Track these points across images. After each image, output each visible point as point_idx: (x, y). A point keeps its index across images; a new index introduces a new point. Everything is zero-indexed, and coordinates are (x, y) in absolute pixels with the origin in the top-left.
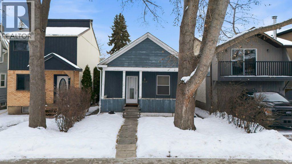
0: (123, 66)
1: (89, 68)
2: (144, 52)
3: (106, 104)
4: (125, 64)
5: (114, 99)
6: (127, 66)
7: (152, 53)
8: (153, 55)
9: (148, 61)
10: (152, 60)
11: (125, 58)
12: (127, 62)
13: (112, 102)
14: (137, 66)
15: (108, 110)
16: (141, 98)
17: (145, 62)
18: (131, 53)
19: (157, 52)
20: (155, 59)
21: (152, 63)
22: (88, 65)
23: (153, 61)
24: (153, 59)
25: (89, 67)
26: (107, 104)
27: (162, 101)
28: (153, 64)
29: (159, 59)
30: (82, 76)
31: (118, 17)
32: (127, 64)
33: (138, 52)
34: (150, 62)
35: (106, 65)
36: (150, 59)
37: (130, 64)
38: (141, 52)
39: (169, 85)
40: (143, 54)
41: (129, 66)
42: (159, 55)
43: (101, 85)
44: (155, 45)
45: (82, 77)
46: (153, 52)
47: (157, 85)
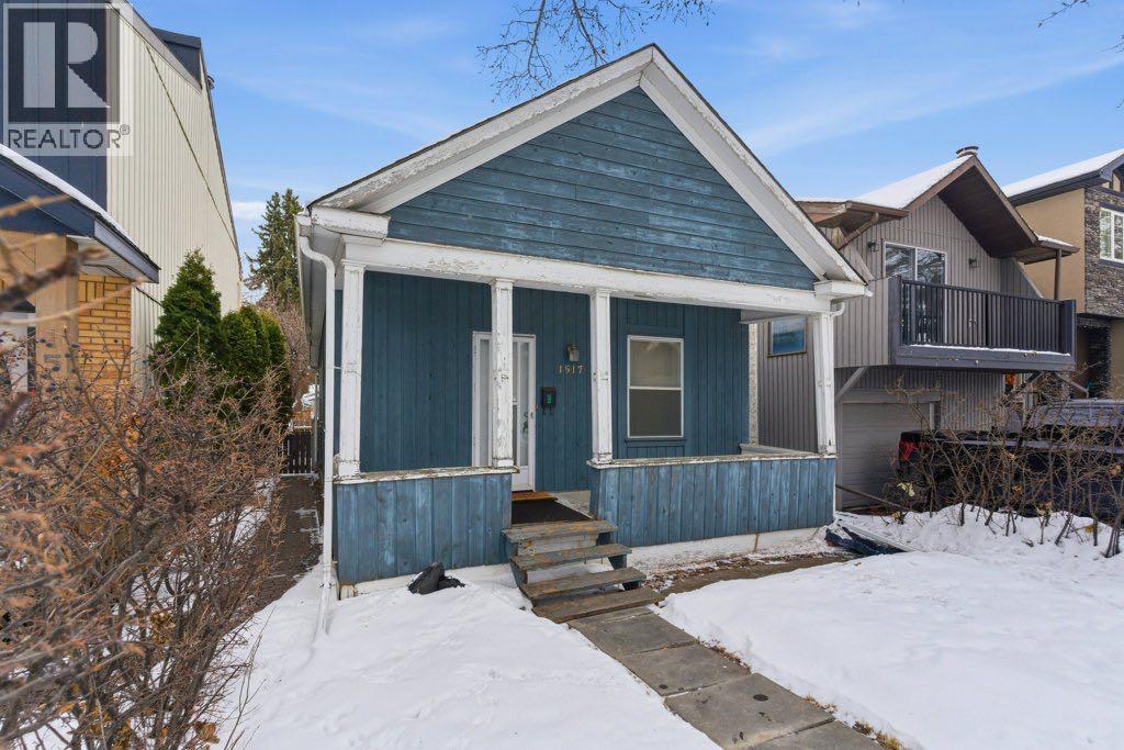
0: (494, 244)
1: (208, 276)
2: (620, 172)
3: (381, 519)
4: (510, 231)
5: (442, 473)
6: (520, 247)
7: (663, 189)
8: (667, 197)
9: (639, 234)
10: (658, 230)
11: (510, 192)
12: (523, 219)
13: (421, 499)
14: (580, 255)
15: (390, 559)
16: (610, 457)
17: (627, 235)
18: (548, 164)
19: (688, 184)
20: (678, 224)
21: (663, 247)
22: (203, 253)
23: (669, 238)
24: (668, 223)
25: (206, 264)
26: (390, 515)
27: (713, 472)
28: (667, 255)
29: (694, 226)
30: (157, 323)
31: (282, 200)
32: (522, 234)
33: (588, 164)
34: (652, 236)
35: (385, 215)
36: (654, 221)
37: (539, 235)
38: (602, 168)
39: (682, 389)
40: (614, 186)
41: (532, 247)
42: (696, 202)
43: (338, 374)
44: (677, 142)
45: (159, 332)
46: (668, 181)
47: (629, 387)
